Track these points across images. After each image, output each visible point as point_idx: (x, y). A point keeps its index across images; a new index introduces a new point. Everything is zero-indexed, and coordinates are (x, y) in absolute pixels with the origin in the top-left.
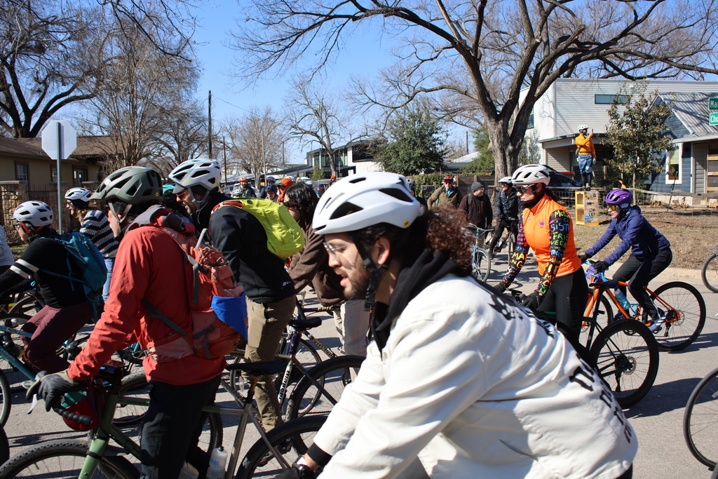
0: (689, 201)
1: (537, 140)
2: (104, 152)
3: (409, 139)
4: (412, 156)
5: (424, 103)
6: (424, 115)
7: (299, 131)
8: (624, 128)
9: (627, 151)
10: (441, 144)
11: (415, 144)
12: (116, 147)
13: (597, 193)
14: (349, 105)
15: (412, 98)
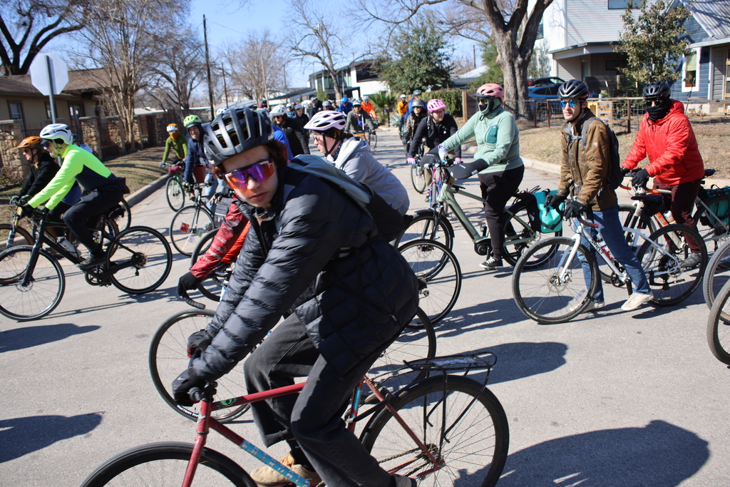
0: (706, 109)
1: (547, 51)
2: (99, 86)
3: (414, 55)
4: (418, 73)
5: (428, 17)
6: (429, 30)
7: (300, 53)
8: (638, 34)
9: (642, 58)
10: (447, 59)
11: (420, 60)
12: (111, 79)
13: (611, 103)
14: (350, 22)
15: (415, 12)
